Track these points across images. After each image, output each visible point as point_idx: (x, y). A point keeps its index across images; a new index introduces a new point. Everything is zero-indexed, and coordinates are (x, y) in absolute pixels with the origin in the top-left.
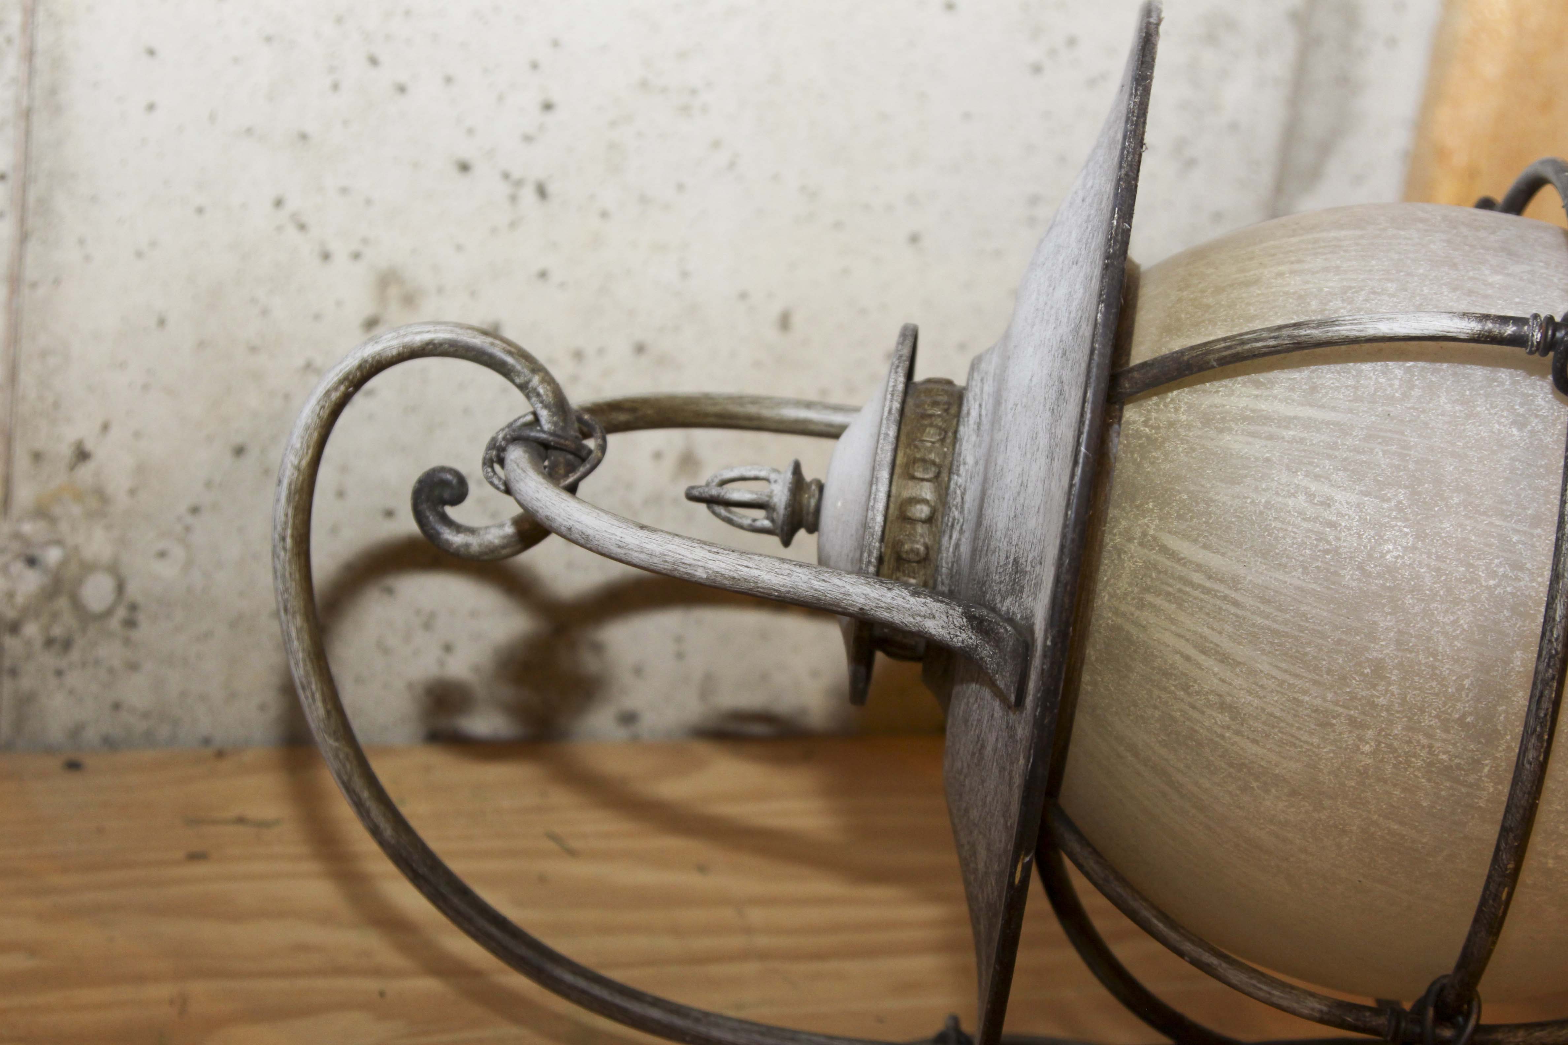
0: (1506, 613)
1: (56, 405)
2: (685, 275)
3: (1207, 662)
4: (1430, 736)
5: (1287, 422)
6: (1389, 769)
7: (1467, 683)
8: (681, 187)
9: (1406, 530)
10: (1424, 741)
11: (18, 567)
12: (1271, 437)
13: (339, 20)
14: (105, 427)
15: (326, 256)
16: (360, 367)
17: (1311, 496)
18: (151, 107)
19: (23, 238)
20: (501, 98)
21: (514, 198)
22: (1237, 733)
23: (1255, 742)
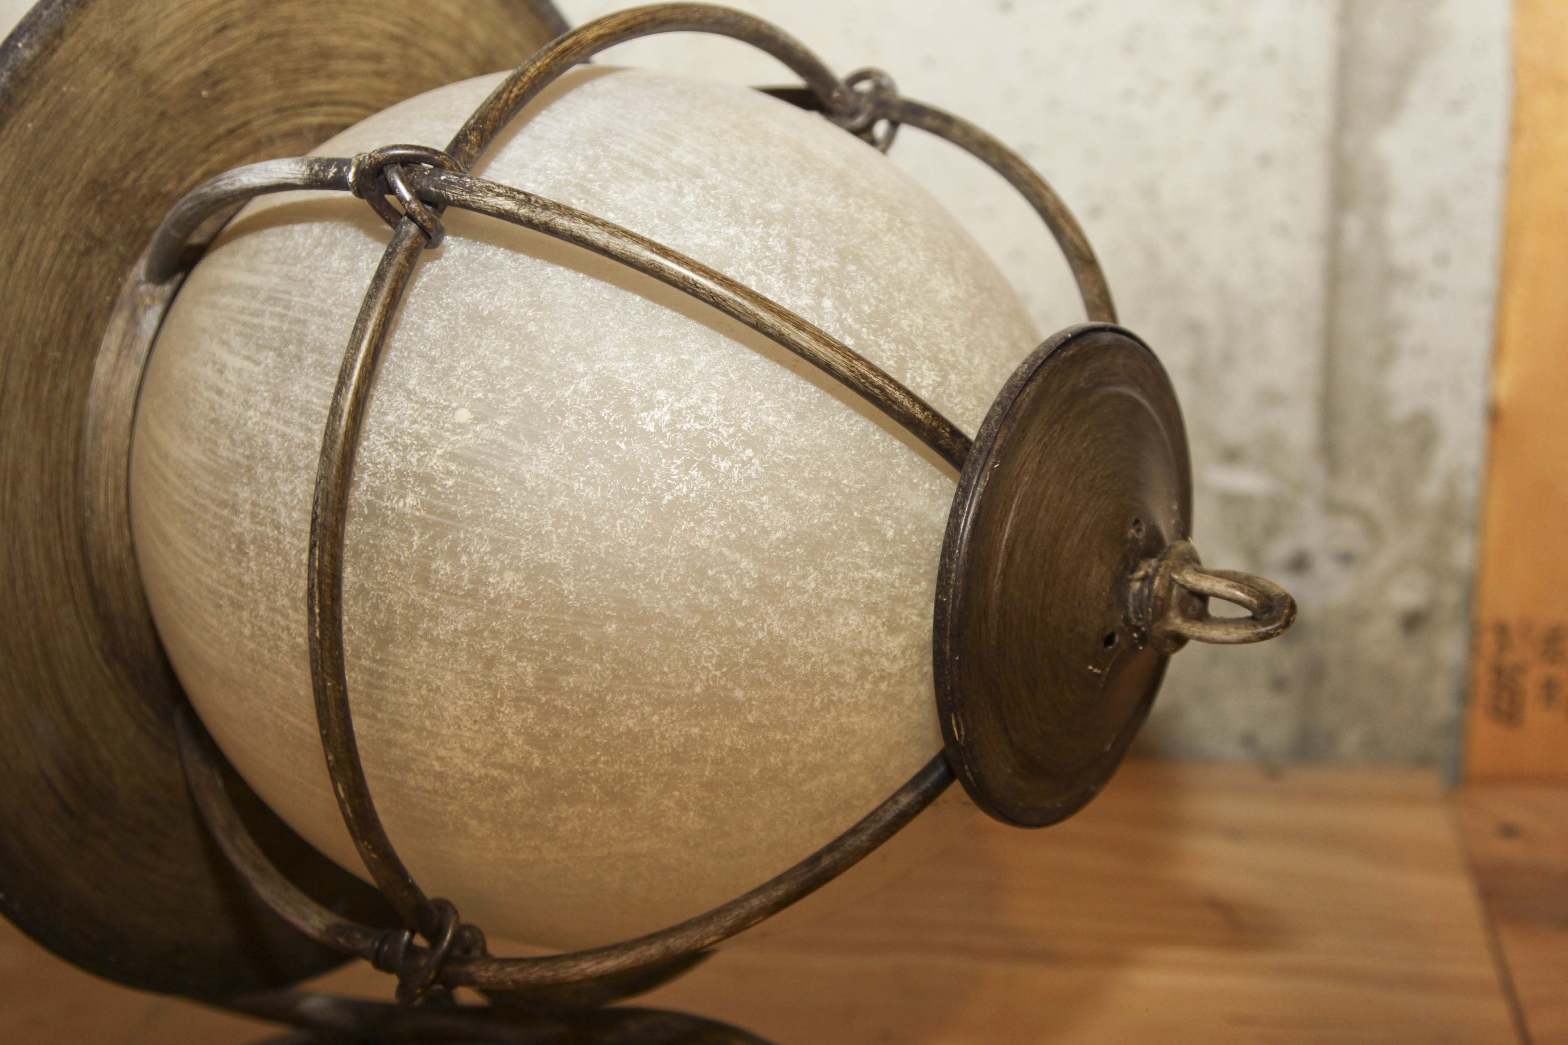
5: (228, 289)
6: (266, 653)
9: (266, 394)
17: (215, 363)
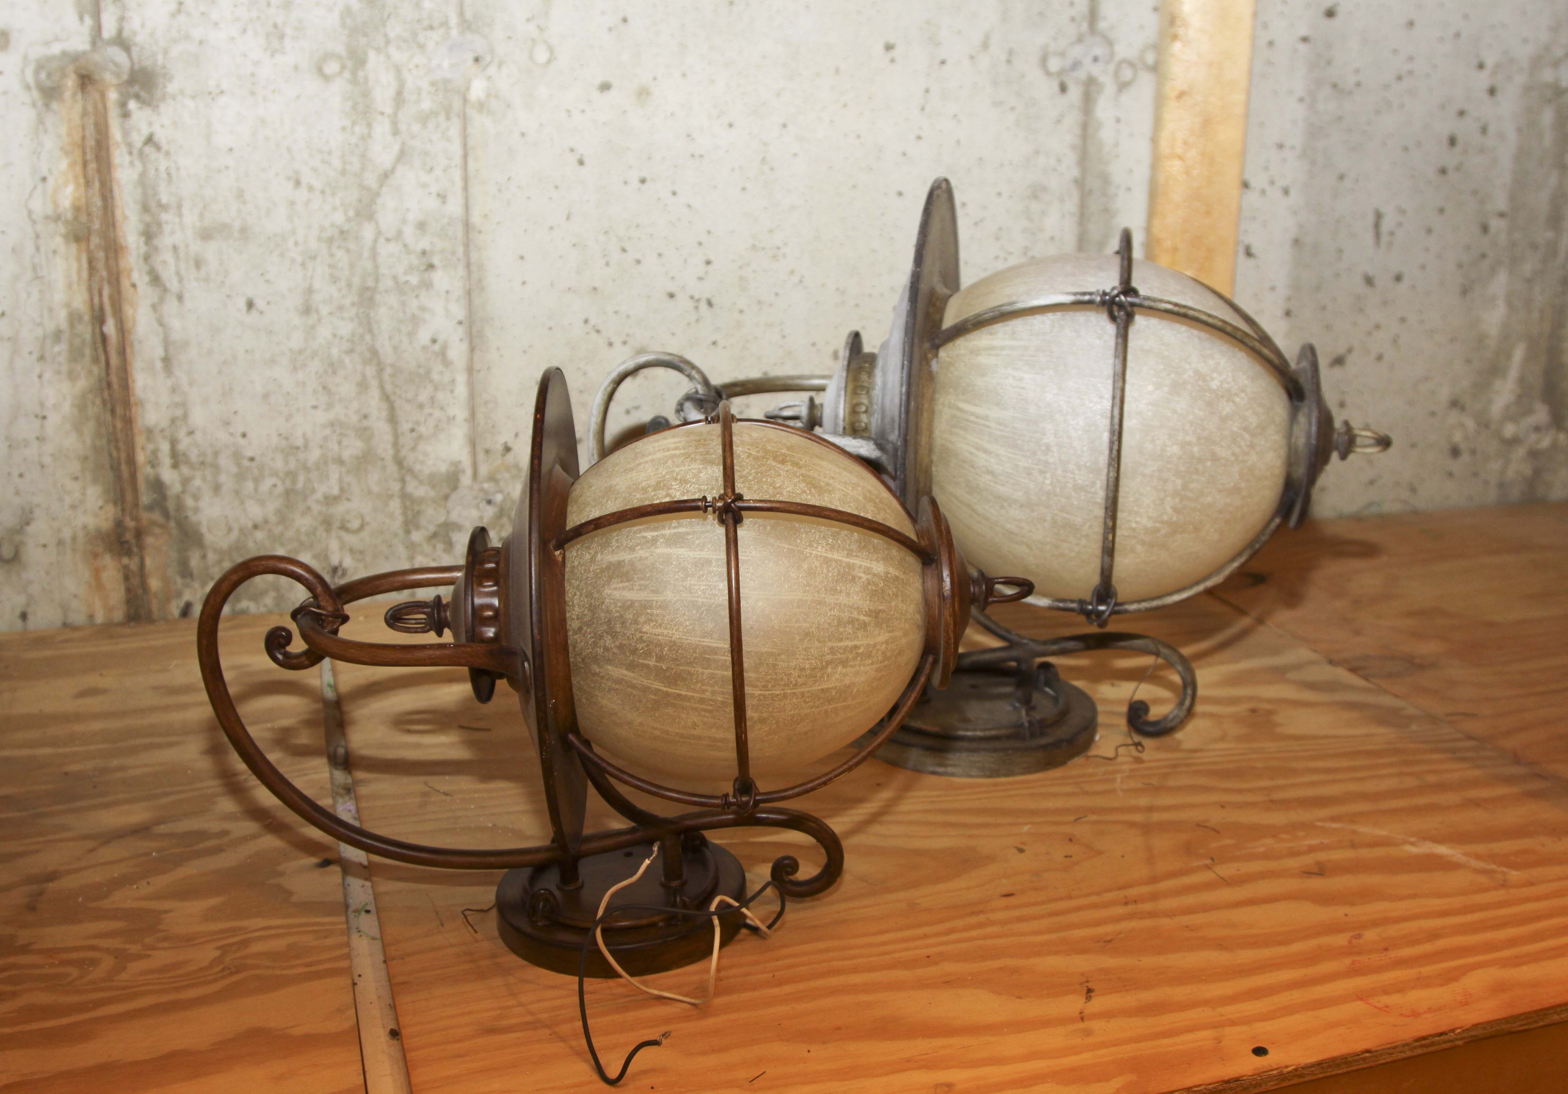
0: (1099, 417)
1: (493, 426)
2: (784, 337)
3: (981, 454)
4: (1072, 473)
5: (1002, 348)
6: (1058, 490)
7: (1085, 449)
8: (777, 294)
10: (1071, 476)
11: (483, 505)
12: (997, 355)
13: (606, 233)
14: (517, 435)
15: (611, 344)
16: (619, 375)
17: (1014, 377)
18: (524, 283)
19: (472, 350)
20: (685, 261)
21: (696, 308)
22: (996, 483)
23: (1003, 485)
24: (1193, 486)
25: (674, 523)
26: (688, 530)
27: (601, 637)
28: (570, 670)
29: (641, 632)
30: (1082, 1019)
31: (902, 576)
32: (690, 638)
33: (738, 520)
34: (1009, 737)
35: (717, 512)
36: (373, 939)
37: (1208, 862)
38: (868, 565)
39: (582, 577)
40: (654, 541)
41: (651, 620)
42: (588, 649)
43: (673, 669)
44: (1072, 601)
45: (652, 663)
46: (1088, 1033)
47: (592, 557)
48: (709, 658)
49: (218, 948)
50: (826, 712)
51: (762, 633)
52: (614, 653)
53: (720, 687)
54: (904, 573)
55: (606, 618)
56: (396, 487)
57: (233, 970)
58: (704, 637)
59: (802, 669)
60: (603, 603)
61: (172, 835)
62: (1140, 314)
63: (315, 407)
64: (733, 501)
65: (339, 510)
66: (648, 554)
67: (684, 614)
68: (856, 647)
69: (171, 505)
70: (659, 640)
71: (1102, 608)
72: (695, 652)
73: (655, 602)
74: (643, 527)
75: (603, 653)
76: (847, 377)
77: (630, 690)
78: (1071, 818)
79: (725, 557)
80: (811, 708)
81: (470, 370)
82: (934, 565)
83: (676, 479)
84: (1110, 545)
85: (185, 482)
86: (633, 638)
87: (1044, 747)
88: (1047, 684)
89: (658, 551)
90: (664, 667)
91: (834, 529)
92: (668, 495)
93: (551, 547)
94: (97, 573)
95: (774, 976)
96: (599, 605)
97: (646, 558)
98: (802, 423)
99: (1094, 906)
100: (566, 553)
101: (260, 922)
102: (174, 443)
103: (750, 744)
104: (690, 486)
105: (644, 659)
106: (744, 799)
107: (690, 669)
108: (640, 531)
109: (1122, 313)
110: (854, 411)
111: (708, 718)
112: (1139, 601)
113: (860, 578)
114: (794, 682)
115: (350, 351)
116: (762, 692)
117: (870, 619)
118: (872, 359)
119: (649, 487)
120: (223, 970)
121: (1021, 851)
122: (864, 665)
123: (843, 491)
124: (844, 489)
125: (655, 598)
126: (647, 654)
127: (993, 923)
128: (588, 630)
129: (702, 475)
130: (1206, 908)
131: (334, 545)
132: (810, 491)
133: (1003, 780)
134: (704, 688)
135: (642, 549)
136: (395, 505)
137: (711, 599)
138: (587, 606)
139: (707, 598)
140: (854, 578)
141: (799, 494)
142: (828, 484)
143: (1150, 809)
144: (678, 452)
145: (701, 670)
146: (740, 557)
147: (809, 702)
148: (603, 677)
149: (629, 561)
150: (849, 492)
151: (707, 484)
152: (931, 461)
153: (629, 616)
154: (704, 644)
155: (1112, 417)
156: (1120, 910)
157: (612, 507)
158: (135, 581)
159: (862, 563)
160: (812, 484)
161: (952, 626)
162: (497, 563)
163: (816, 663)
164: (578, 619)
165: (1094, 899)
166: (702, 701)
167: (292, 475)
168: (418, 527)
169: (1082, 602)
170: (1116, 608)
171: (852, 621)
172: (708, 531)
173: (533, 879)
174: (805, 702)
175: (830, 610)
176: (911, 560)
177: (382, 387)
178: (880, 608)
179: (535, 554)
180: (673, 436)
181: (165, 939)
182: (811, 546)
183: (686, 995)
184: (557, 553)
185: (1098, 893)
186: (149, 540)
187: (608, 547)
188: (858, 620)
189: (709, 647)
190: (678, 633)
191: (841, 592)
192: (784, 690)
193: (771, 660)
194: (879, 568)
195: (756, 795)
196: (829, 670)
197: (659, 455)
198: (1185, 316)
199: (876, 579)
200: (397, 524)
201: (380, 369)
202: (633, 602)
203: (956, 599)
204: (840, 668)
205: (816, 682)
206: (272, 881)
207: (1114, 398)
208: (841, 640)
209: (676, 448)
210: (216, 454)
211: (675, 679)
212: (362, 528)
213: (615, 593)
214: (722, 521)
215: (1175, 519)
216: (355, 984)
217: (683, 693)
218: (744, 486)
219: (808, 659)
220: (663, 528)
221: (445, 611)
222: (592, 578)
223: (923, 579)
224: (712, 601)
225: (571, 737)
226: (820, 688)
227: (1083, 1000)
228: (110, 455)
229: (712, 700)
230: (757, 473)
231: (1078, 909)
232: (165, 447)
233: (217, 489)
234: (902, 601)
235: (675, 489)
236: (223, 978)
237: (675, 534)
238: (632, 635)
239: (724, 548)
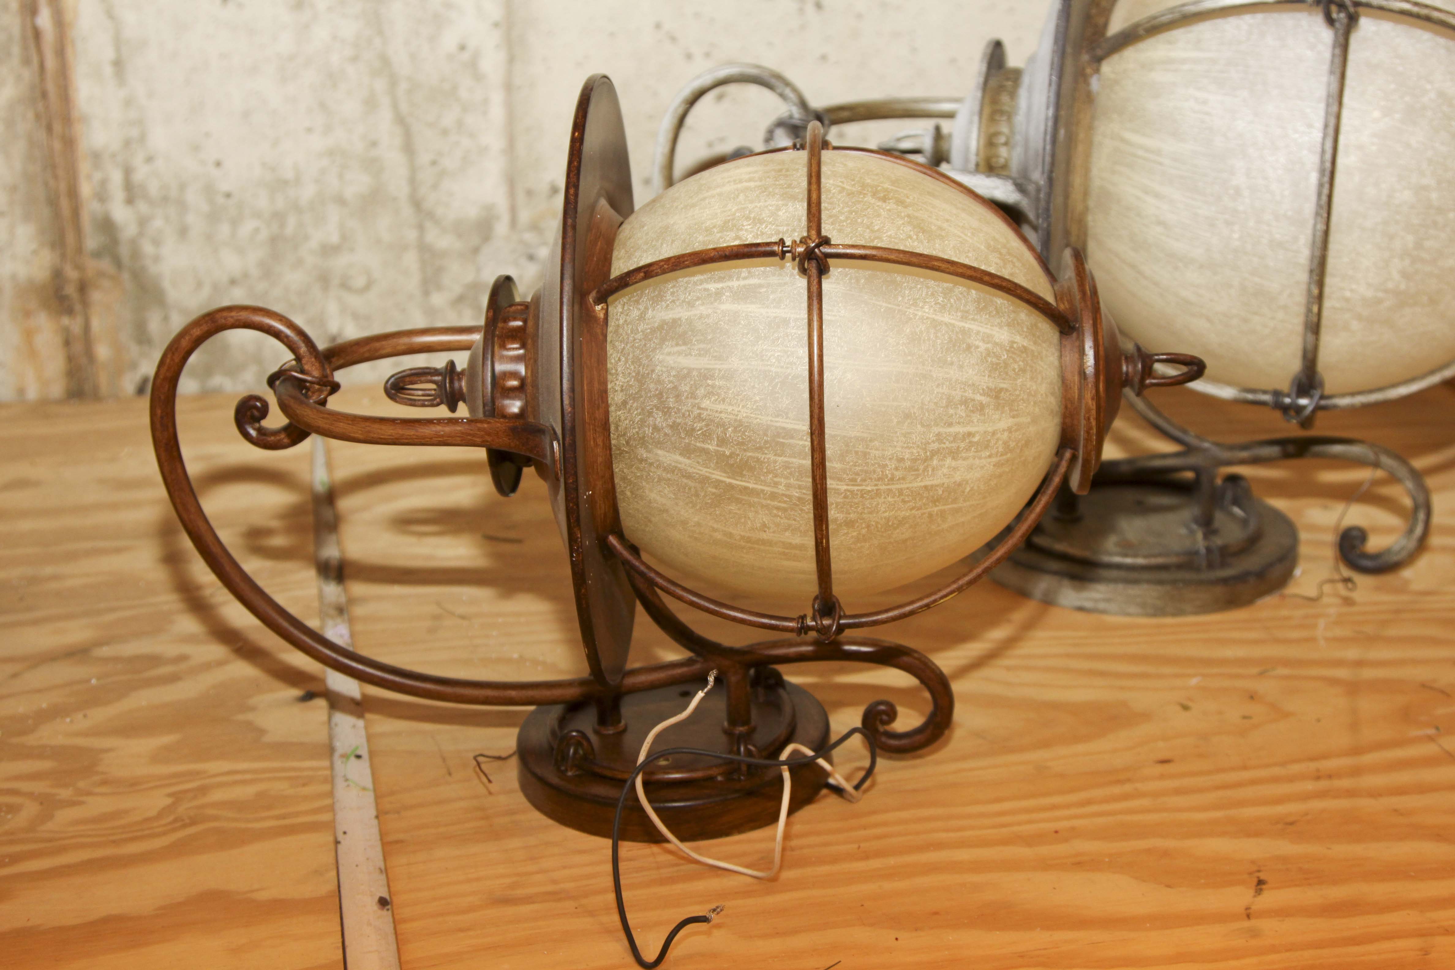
0: (1305, 152)
1: (537, 160)
3: (1151, 200)
4: (1268, 225)
5: (1183, 61)
6: (1249, 247)
10: (1266, 228)
12: (1176, 71)
16: (693, 94)
17: (1196, 100)
24: (1428, 244)
25: (744, 272)
26: (761, 281)
27: (650, 414)
28: (611, 455)
29: (699, 408)
30: (1248, 916)
31: (1033, 348)
32: (760, 416)
33: (823, 270)
34: (1179, 567)
35: (797, 259)
36: (364, 789)
37: (1431, 731)
38: (988, 331)
39: (628, 338)
40: (719, 294)
41: (714, 395)
42: (634, 428)
43: (738, 455)
44: (1265, 392)
45: (712, 447)
46: (1255, 933)
47: (642, 313)
48: (782, 442)
49: (169, 795)
50: (930, 515)
51: (850, 413)
52: (666, 434)
53: (797, 480)
54: (1035, 343)
55: (657, 390)
56: (411, 235)
57: (187, 821)
58: (778, 416)
59: (901, 460)
60: (653, 371)
61: (116, 659)
62: (1367, 16)
63: (309, 130)
64: (818, 246)
65: (340, 263)
66: (710, 311)
67: (754, 387)
68: (970, 434)
69: (124, 251)
70: (721, 419)
71: (1303, 401)
72: (766, 435)
73: (717, 371)
74: (705, 276)
75: (652, 434)
76: (983, 97)
77: (685, 481)
78: (1254, 671)
79: (806, 316)
80: (911, 510)
81: (509, 87)
82: (1075, 335)
83: (748, 218)
84: (1315, 319)
85: (143, 222)
86: (689, 415)
87: (1225, 581)
88: (1236, 502)
89: (723, 307)
90: (727, 453)
91: (946, 285)
92: (737, 237)
93: (591, 300)
94: (29, 335)
95: (859, 847)
96: (648, 374)
97: (708, 316)
98: (925, 157)
99: (1276, 780)
100: (610, 309)
101: (225, 766)
102: (128, 172)
103: (833, 553)
104: (766, 227)
105: (703, 442)
106: (826, 622)
107: (760, 455)
108: (702, 282)
109: (1342, 15)
110: (990, 142)
111: (781, 518)
112: (1353, 394)
113: (977, 347)
114: (889, 476)
115: (355, 59)
116: (849, 488)
117: (988, 399)
118: (1016, 75)
119: (714, 227)
120: (175, 820)
121: (1186, 708)
122: (980, 458)
123: (960, 237)
124: (963, 236)
125: (717, 366)
126: (707, 436)
127: (1143, 795)
128: (635, 405)
129: (780, 213)
130: (1422, 789)
131: (332, 308)
132: (917, 236)
133: (1169, 620)
134: (775, 479)
135: (703, 304)
136: (411, 259)
137: (787, 368)
138: (634, 374)
139: (782, 367)
140: (969, 347)
141: (902, 239)
142: (941, 228)
143: (1359, 664)
144: (752, 184)
145: (773, 458)
146: (825, 317)
147: (909, 502)
148: (651, 464)
149: (686, 320)
150: (968, 239)
151: (788, 225)
152: (1086, 209)
153: (685, 388)
154: (778, 424)
155: (1323, 152)
156: (1310, 786)
157: (668, 251)
158: (78, 348)
159: (980, 329)
160: (921, 227)
161: (1094, 412)
162: (525, 321)
163: (918, 452)
164: (622, 391)
165: (1277, 771)
166: (773, 496)
167: (279, 217)
168: (439, 287)
169: (1277, 394)
170: (1323, 402)
171: (965, 402)
172: (785, 284)
173: (562, 721)
174: (903, 501)
175: (938, 386)
176: (1047, 328)
177: (395, 106)
178: (1002, 385)
179: (568, 306)
180: (748, 165)
181: (104, 783)
182: (915, 304)
183: (747, 866)
184: (598, 308)
185: (1283, 764)
186: (96, 296)
187: (661, 301)
188: (973, 400)
189: (784, 428)
190: (745, 410)
191: (952, 364)
192: (876, 485)
193: (860, 447)
194: (1003, 335)
195: (840, 618)
196: (935, 462)
197: (727, 188)
198: (1428, 19)
199: (997, 350)
200: (413, 284)
201: (393, 83)
202: (690, 370)
203: (1102, 378)
204: (948, 461)
205: (917, 476)
206: (241, 717)
207: (1326, 126)
208: (950, 425)
209: (750, 180)
210: (182, 187)
211: (739, 468)
212: (368, 287)
213: (668, 358)
214: (803, 271)
215: (1403, 287)
216: (337, 842)
217: (751, 485)
218: (834, 229)
219: (908, 448)
220: (731, 278)
221: (460, 380)
222: (640, 340)
223: (1061, 352)
224: (789, 371)
225: (613, 540)
226: (922, 484)
227: (1252, 892)
228: (46, 184)
229: (786, 496)
230: (851, 212)
231: (1253, 782)
232: (116, 177)
233: (183, 232)
234: (1032, 379)
235: (746, 230)
236: (174, 830)
237: (744, 286)
238: (689, 411)
239: (805, 305)
